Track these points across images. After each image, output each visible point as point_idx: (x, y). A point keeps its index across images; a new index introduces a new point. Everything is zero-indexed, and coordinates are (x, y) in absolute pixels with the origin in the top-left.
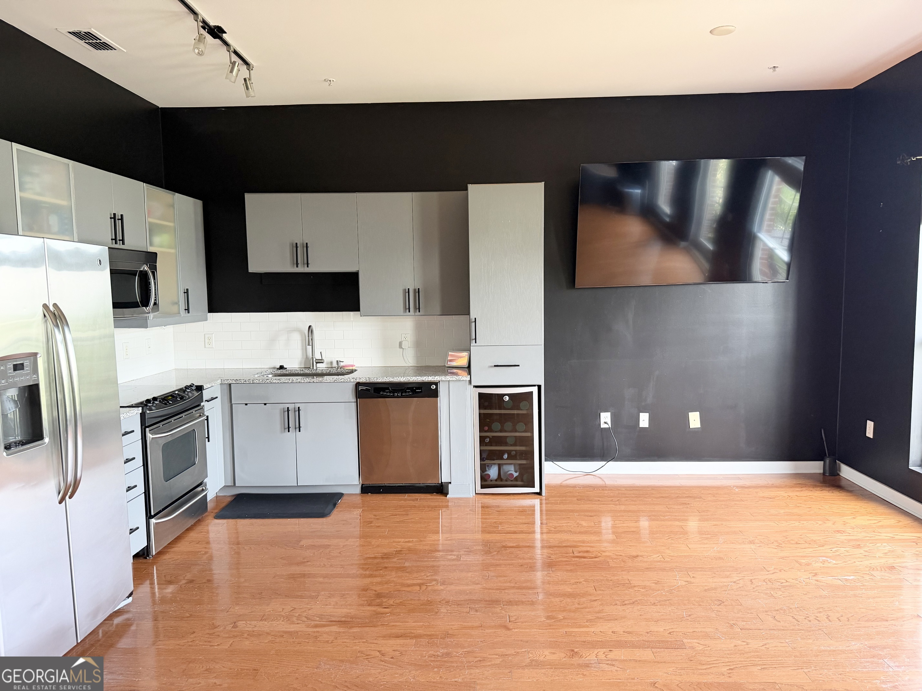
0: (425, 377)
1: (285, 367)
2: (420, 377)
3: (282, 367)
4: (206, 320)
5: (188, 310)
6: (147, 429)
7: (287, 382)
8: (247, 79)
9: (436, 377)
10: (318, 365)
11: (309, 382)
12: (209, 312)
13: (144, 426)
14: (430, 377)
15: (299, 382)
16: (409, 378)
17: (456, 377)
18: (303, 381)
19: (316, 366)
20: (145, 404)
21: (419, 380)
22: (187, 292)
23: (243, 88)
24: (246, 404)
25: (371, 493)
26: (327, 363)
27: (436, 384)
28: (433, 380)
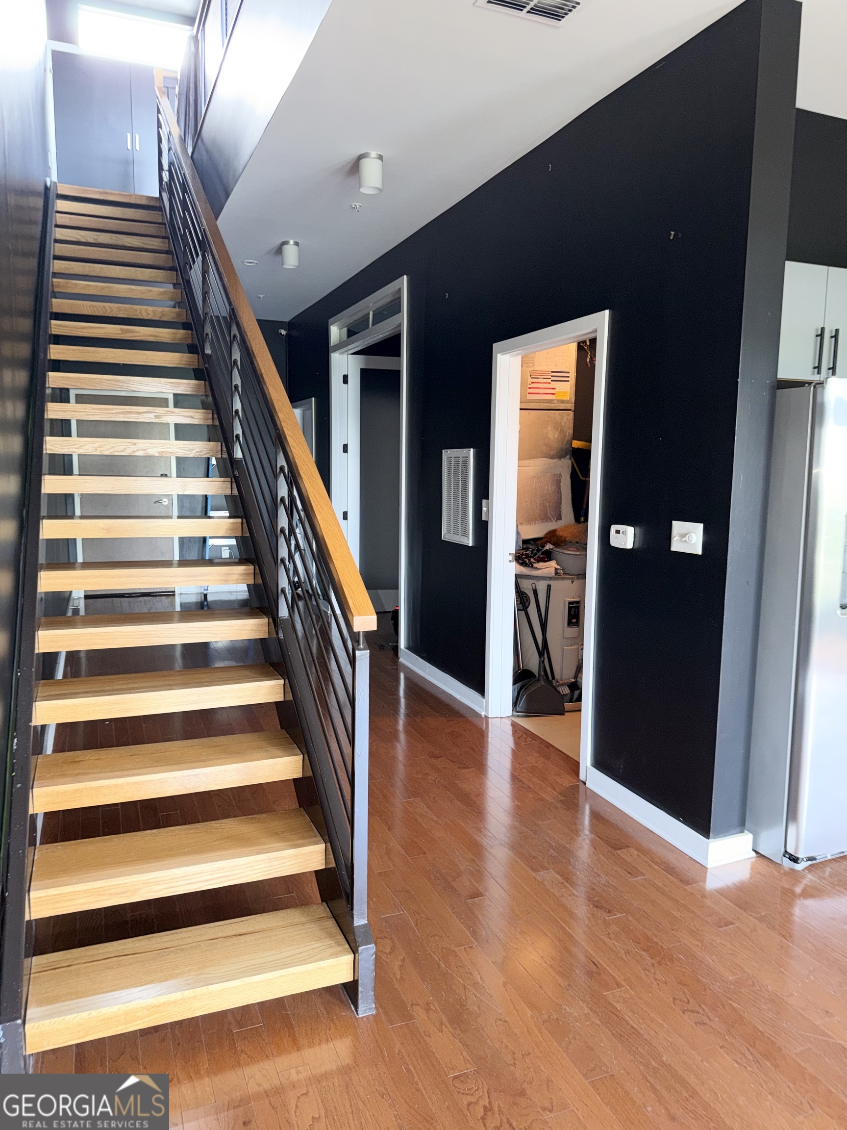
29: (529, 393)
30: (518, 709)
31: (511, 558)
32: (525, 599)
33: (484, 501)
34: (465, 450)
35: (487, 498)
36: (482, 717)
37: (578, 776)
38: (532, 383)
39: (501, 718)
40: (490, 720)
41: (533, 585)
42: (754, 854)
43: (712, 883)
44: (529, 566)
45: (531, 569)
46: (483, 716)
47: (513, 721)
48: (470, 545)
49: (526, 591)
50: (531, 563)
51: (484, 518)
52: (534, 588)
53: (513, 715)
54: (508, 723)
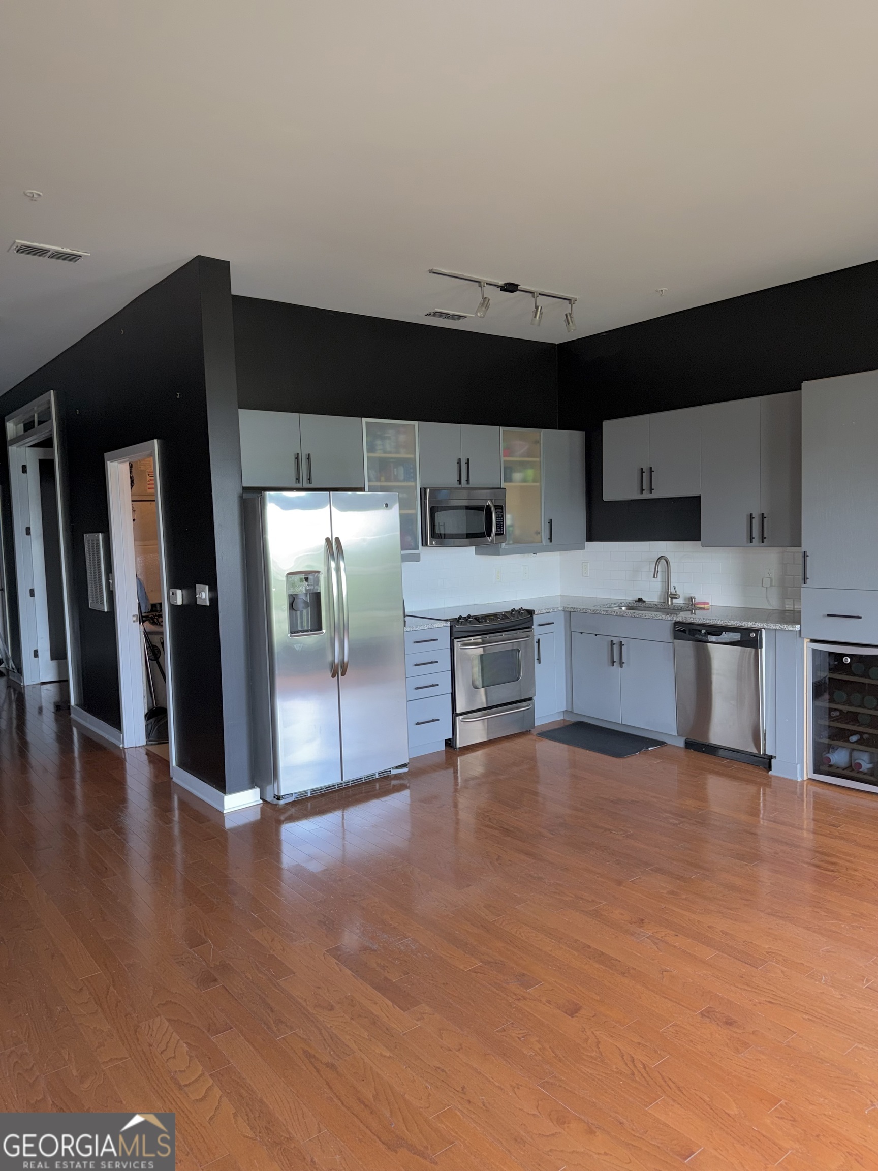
0: (744, 623)
1: (644, 599)
2: (738, 622)
3: (640, 600)
4: (583, 548)
5: (551, 539)
6: (455, 641)
7: (612, 614)
8: (568, 315)
9: (757, 623)
10: (675, 601)
11: (631, 617)
12: (587, 541)
13: (453, 637)
14: (749, 623)
15: (623, 616)
16: (727, 621)
17: (780, 625)
18: (625, 615)
19: (671, 601)
20: (458, 620)
21: (738, 625)
22: (550, 522)
23: (564, 324)
24: (582, 633)
25: (694, 750)
26: (685, 599)
27: (756, 631)
28: (753, 626)
29: (149, 488)
30: (150, 739)
31: (135, 619)
32: (156, 651)
33: (110, 575)
34: (96, 535)
35: (111, 573)
36: (121, 750)
37: (170, 775)
38: (151, 480)
39: (136, 747)
40: (126, 750)
41: (161, 639)
42: (261, 801)
43: (228, 824)
44: (157, 625)
45: (159, 626)
46: (122, 748)
47: (147, 750)
48: (106, 611)
49: (157, 645)
50: (158, 622)
51: (111, 589)
52: (162, 641)
53: (147, 744)
54: (143, 751)
